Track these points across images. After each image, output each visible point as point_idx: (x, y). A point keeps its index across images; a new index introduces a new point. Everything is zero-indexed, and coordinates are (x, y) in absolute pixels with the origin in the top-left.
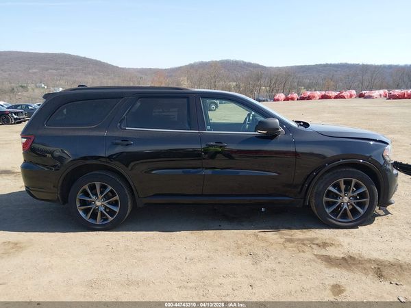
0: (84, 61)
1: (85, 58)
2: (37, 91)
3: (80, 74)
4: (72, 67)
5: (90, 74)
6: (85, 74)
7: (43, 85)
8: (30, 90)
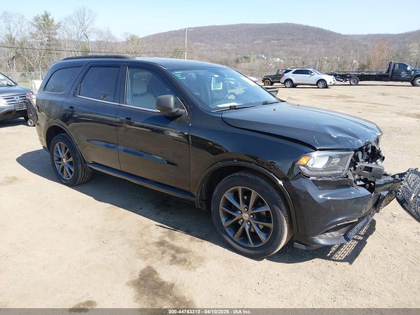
0: (306, 30)
1: (307, 26)
2: (257, 61)
3: (299, 44)
4: (293, 37)
5: (309, 43)
6: (304, 43)
7: (263, 56)
8: (252, 61)
